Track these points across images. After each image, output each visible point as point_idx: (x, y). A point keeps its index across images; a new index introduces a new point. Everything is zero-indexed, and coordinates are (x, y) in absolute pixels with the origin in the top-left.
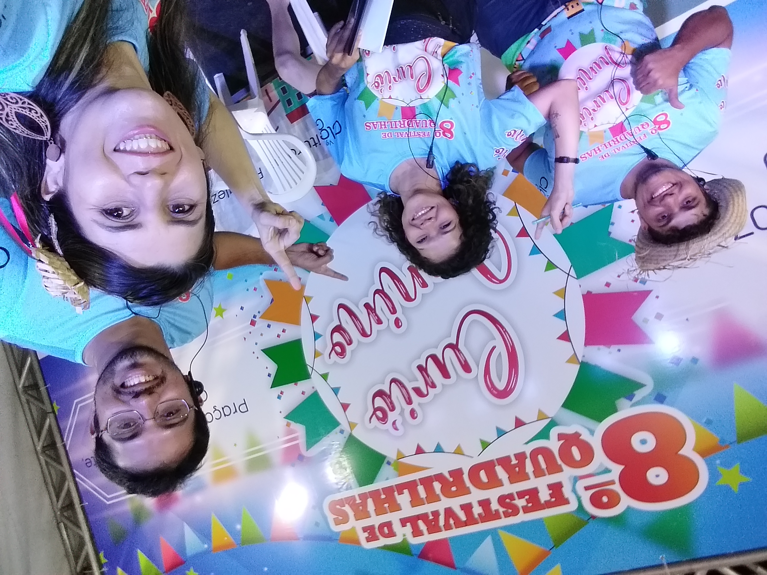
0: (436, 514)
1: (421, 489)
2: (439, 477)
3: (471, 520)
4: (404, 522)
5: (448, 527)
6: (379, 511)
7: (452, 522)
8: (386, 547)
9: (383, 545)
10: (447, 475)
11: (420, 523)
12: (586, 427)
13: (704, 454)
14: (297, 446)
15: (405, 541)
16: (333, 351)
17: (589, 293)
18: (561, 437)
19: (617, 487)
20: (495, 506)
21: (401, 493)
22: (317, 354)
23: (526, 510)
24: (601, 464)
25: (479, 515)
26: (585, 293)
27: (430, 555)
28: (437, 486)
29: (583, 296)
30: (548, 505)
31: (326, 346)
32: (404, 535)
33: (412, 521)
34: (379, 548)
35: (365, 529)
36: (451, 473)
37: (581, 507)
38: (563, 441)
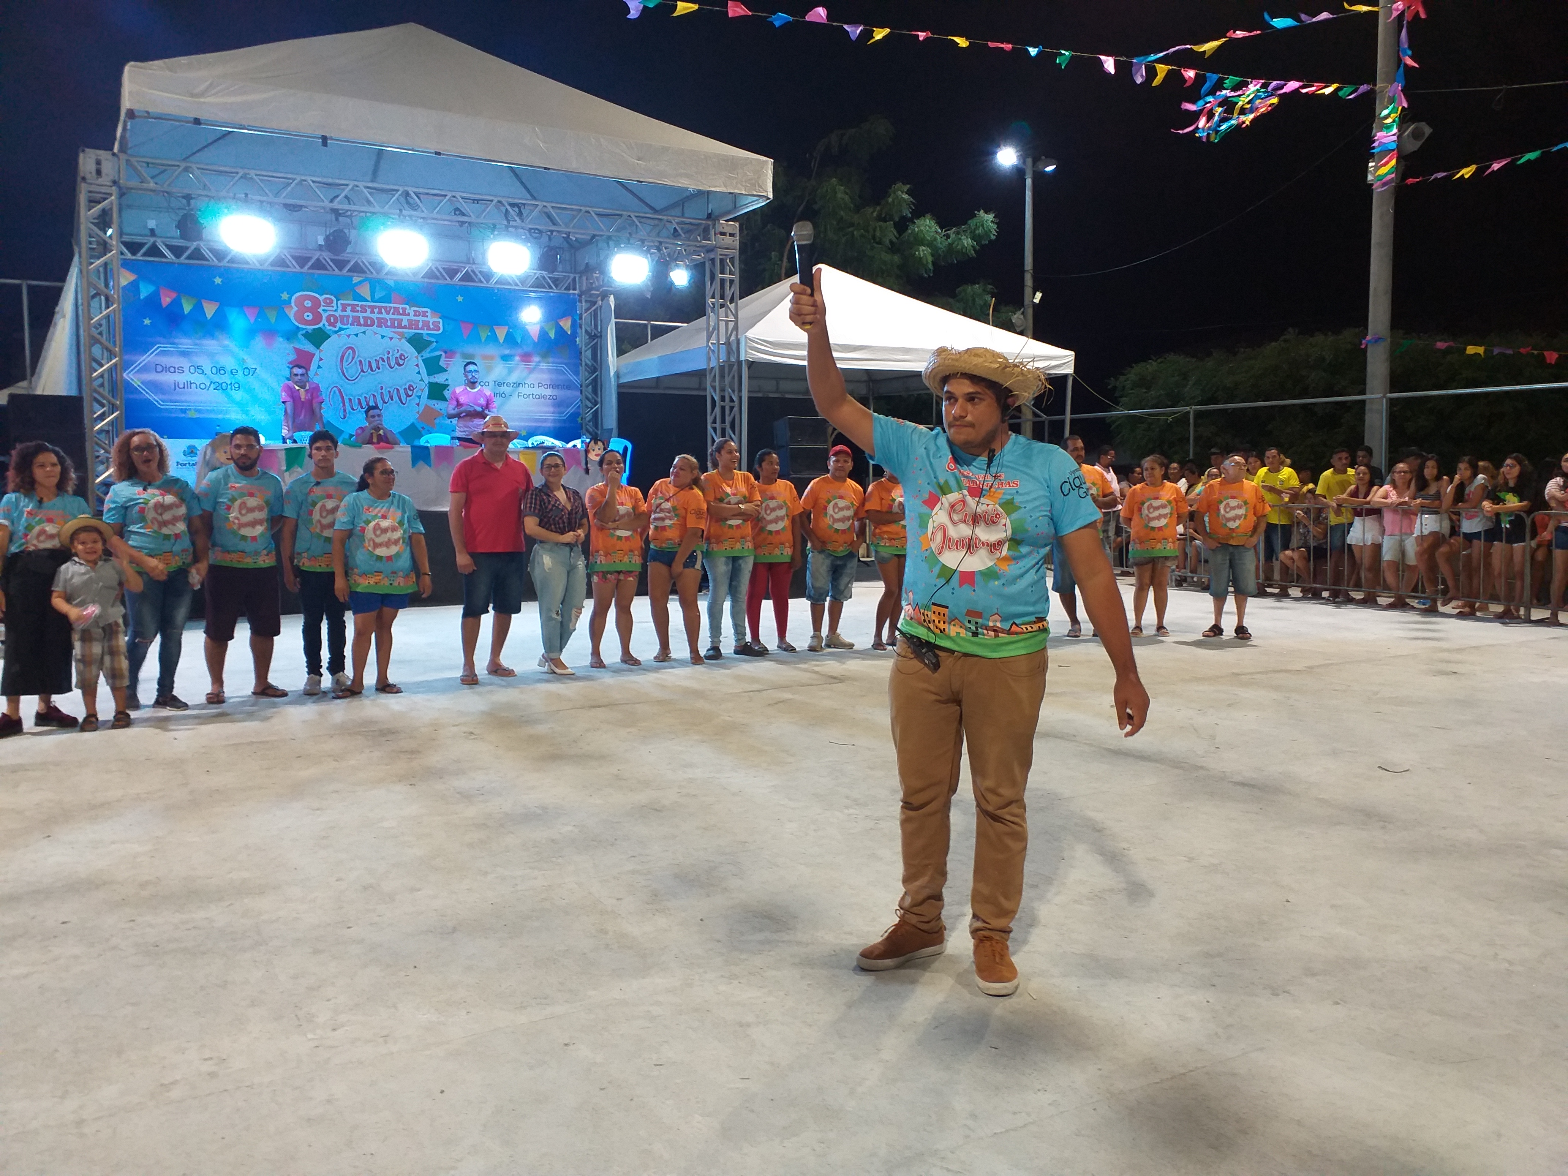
0: (393, 314)
1: (396, 325)
2: (387, 327)
3: (380, 308)
4: (409, 314)
5: (391, 308)
7: (388, 309)
12: (326, 327)
14: (446, 357)
15: (410, 308)
16: (414, 388)
18: (335, 327)
19: (323, 304)
20: (369, 310)
21: (405, 326)
22: (422, 390)
23: (357, 305)
24: (325, 313)
25: (376, 309)
28: (389, 324)
30: (349, 305)
31: (417, 392)
33: (404, 314)
35: (427, 316)
36: (382, 327)
37: (337, 300)
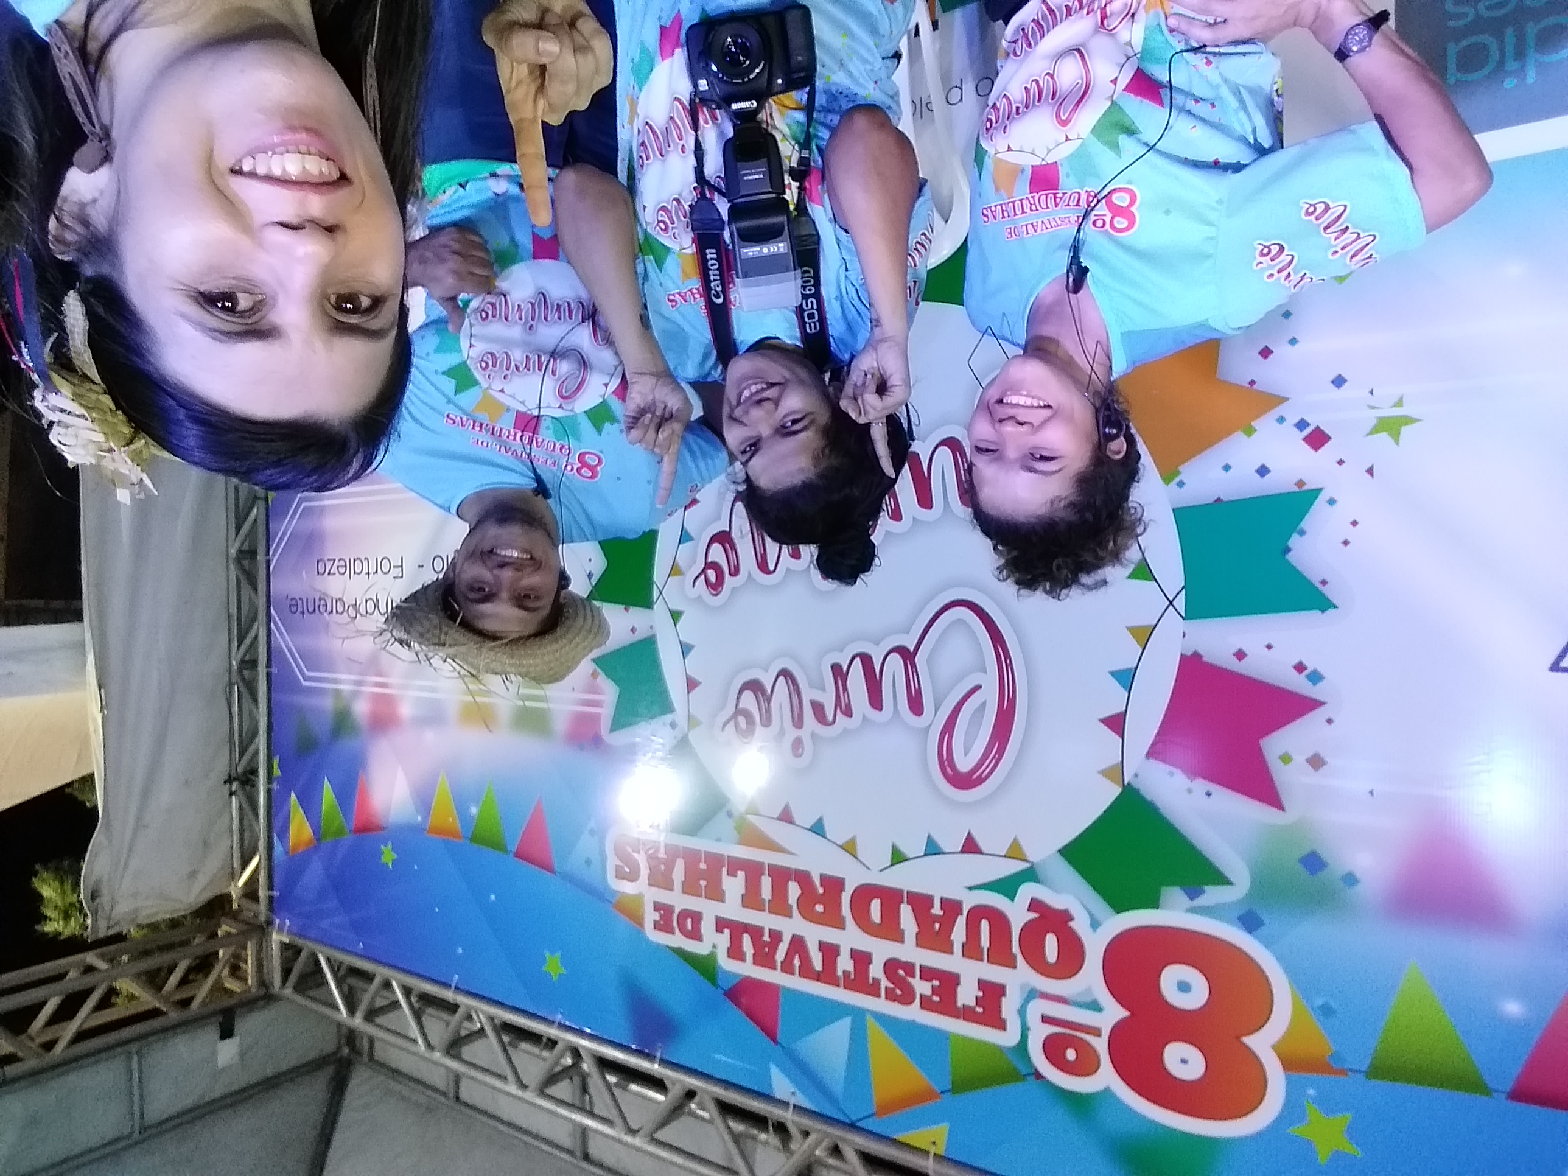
0: (776, 936)
1: (766, 882)
2: (803, 878)
3: (827, 975)
4: (721, 924)
5: (787, 967)
6: (690, 888)
7: (797, 962)
8: (679, 952)
9: (675, 945)
10: (817, 881)
11: (746, 938)
12: (1087, 909)
13: (1289, 1064)
14: (597, 718)
15: (712, 956)
16: (703, 577)
17: (1196, 656)
18: (1035, 905)
19: (1101, 1045)
20: (876, 971)
21: (732, 873)
22: (675, 570)
23: (926, 1004)
24: (1089, 990)
25: (846, 974)
26: (1189, 653)
27: (744, 1000)
28: (794, 891)
29: (1183, 658)
30: (967, 1014)
31: (694, 562)
32: (714, 947)
33: (737, 929)
34: (668, 947)
35: (657, 907)
36: (825, 880)
37: (1022, 1046)
38: (1034, 915)
